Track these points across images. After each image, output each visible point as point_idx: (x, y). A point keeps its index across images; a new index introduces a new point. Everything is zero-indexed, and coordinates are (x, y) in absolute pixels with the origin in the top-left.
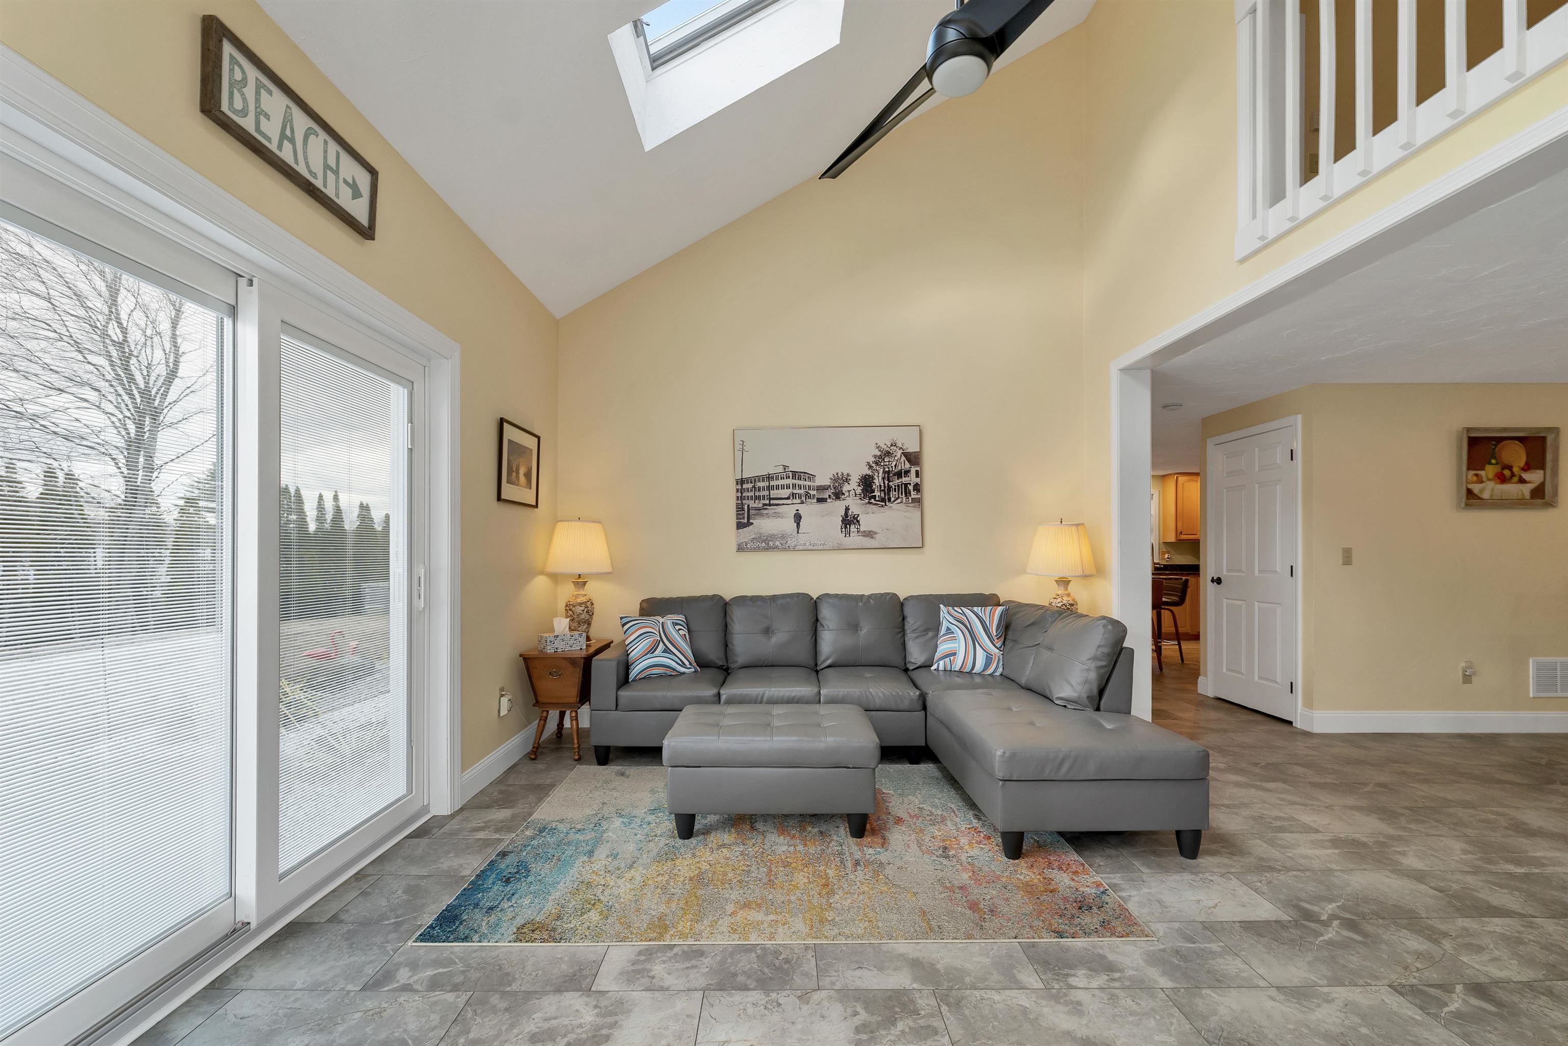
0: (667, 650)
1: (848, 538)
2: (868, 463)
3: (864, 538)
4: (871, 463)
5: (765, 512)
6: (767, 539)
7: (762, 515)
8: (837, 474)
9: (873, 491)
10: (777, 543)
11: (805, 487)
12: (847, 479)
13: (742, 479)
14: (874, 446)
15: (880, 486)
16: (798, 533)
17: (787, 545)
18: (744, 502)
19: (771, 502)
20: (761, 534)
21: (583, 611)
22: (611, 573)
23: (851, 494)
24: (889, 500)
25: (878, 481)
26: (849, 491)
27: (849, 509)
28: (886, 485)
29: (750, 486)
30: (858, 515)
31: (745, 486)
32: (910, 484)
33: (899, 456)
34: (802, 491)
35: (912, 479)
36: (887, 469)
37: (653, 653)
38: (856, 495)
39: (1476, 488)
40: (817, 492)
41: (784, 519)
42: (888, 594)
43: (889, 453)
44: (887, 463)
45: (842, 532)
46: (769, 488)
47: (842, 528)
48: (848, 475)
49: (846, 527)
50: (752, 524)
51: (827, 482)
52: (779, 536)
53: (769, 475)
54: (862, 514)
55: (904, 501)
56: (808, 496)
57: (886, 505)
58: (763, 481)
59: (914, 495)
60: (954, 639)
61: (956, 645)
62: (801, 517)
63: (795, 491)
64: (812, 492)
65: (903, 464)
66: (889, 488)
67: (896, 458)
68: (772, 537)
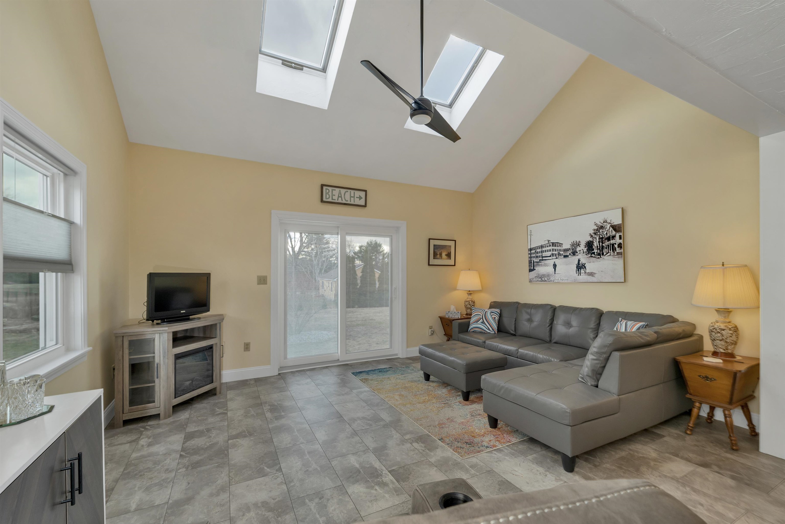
0: (483, 322)
1: (580, 277)
2: (590, 234)
3: (589, 276)
4: (592, 234)
5: (540, 263)
6: (541, 276)
7: (539, 265)
8: (574, 242)
9: (593, 250)
10: (546, 279)
11: (558, 250)
12: (579, 244)
13: (531, 248)
14: (593, 224)
15: (597, 246)
16: (555, 274)
17: (550, 280)
18: (532, 259)
19: (543, 259)
20: (539, 274)
22: (482, 290)
23: (581, 252)
24: (603, 254)
25: (596, 244)
26: (580, 251)
27: (580, 260)
28: (601, 246)
29: (534, 251)
30: (585, 264)
31: (532, 252)
32: (616, 244)
33: (608, 228)
34: (556, 252)
35: (617, 240)
36: (601, 237)
38: (584, 252)
40: (564, 252)
41: (548, 267)
43: (602, 227)
44: (601, 233)
45: (576, 273)
46: (542, 252)
47: (576, 271)
48: (579, 242)
49: (578, 270)
50: (535, 269)
51: (568, 247)
52: (547, 275)
53: (542, 245)
54: (587, 263)
55: (612, 254)
56: (559, 254)
57: (601, 257)
58: (539, 248)
59: (618, 250)
62: (556, 266)
63: (553, 253)
64: (561, 253)
65: (611, 233)
66: (603, 247)
67: (607, 229)
68: (544, 276)
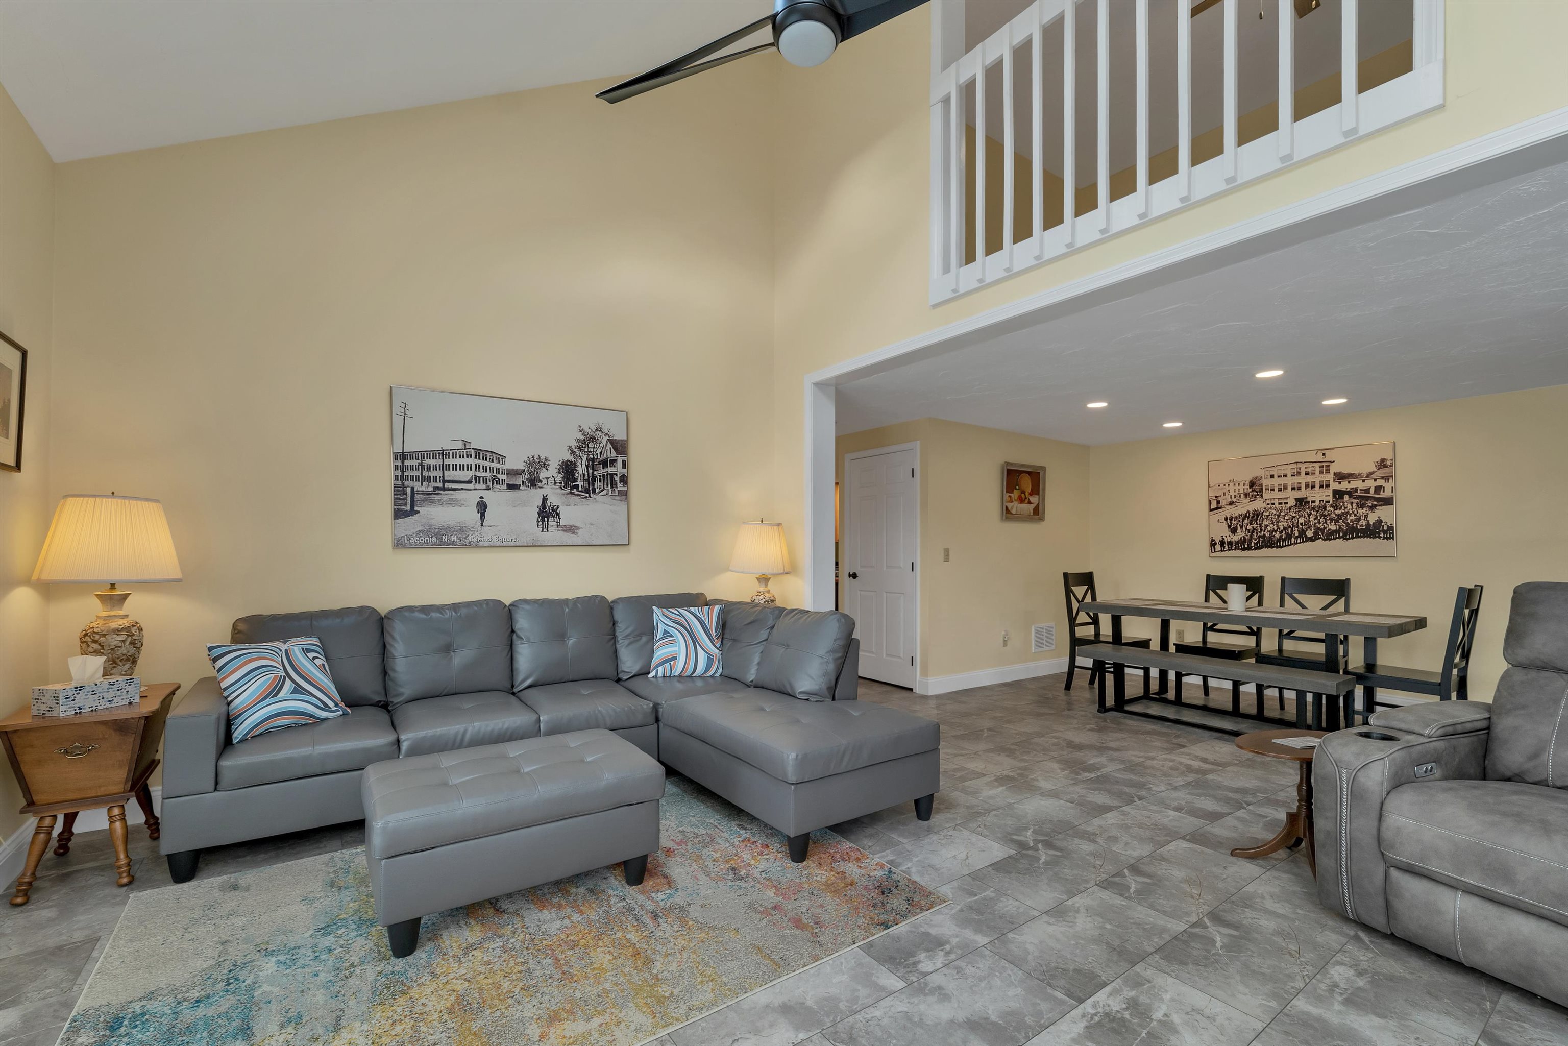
0: (298, 689)
1: (545, 533)
2: (570, 447)
3: (565, 533)
4: (573, 447)
5: (437, 497)
6: (439, 532)
7: (432, 502)
8: (533, 457)
9: (576, 480)
10: (454, 538)
11: (491, 469)
12: (544, 464)
13: (403, 453)
14: (576, 429)
15: (584, 474)
16: (482, 525)
17: (467, 541)
18: (406, 483)
19: (445, 485)
20: (430, 526)
21: (124, 641)
22: (180, 580)
23: (549, 482)
24: (594, 491)
25: (581, 469)
26: (547, 478)
27: (547, 499)
28: (591, 475)
29: (415, 462)
30: (558, 507)
31: (407, 463)
32: (616, 475)
33: (604, 443)
34: (488, 475)
35: (618, 469)
36: (592, 457)
37: (275, 695)
38: (555, 483)
39: (1010, 505)
40: (507, 477)
41: (463, 507)
42: (596, 596)
43: (594, 438)
44: (592, 450)
45: (538, 525)
46: (443, 468)
47: (538, 522)
48: (546, 459)
49: (543, 521)
50: (418, 512)
51: (521, 466)
52: (457, 528)
53: (443, 450)
54: (563, 505)
55: (610, 494)
56: (495, 480)
57: (590, 496)
58: (435, 457)
59: (620, 487)
60: (674, 642)
61: (677, 649)
62: (486, 507)
63: (478, 474)
64: (501, 477)
65: (609, 452)
66: (594, 477)
67: (602, 445)
68: (448, 530)
